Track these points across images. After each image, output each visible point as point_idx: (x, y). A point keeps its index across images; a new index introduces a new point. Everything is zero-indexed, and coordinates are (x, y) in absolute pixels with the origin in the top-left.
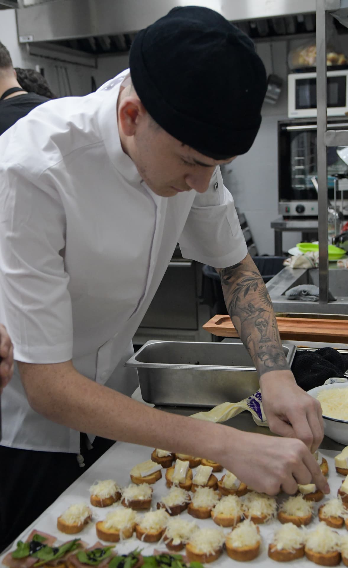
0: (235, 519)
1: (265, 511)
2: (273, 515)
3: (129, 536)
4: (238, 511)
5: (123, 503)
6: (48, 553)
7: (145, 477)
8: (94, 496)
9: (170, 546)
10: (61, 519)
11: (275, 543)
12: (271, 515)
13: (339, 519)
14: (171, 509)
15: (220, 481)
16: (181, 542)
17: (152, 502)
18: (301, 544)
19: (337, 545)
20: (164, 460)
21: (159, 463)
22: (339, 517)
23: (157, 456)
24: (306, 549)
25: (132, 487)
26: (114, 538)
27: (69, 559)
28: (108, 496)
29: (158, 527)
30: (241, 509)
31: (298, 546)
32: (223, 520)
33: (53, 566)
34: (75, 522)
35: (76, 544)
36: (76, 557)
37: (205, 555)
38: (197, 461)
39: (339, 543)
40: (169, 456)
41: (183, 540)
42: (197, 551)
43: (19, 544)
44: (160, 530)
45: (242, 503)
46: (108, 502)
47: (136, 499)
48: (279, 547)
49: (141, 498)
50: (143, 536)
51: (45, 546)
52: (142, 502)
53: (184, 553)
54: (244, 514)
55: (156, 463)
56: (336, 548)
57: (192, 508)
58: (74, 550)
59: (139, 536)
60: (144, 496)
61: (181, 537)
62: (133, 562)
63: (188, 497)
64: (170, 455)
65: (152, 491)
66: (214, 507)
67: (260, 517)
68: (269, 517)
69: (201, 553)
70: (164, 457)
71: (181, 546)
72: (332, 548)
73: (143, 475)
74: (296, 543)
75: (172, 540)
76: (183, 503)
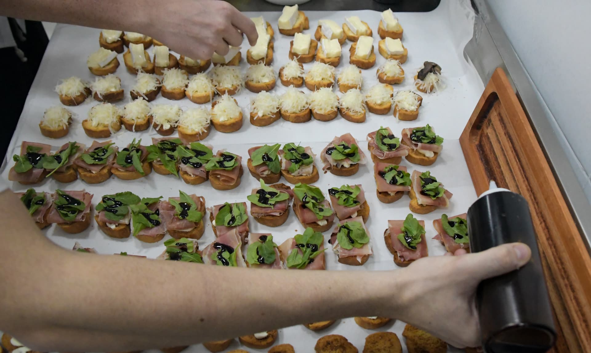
0: (211, 95)
1: (235, 83)
2: (241, 85)
3: (119, 129)
4: (211, 87)
5: (96, 97)
6: (51, 162)
7: (104, 67)
8: (64, 96)
9: (161, 132)
10: (42, 126)
11: (255, 111)
12: (240, 85)
13: (299, 79)
14: (147, 95)
15: (180, 59)
16: (171, 126)
17: (125, 92)
18: (278, 108)
19: (307, 103)
20: (115, 45)
21: (112, 50)
22: (299, 77)
23: (106, 42)
24: (282, 112)
25: (99, 80)
26: (106, 134)
27: (74, 163)
28: (79, 94)
29: (143, 116)
30: (213, 85)
31: (276, 111)
32: (199, 98)
33: (62, 172)
34: (59, 126)
35: (74, 148)
36: (81, 159)
37: (198, 134)
38: (148, 41)
39: (309, 102)
40: (118, 41)
41: (172, 124)
42: (189, 132)
43: (16, 158)
44: (146, 119)
45: (211, 79)
46: (80, 99)
47: (108, 92)
48: (260, 114)
49: (113, 90)
50: (134, 127)
51: (44, 155)
52: (116, 94)
53: (176, 136)
54: (216, 89)
55: (110, 51)
56: (307, 106)
57: (166, 91)
58: (75, 153)
59: (129, 127)
60: (116, 88)
61: (168, 121)
62: (139, 154)
63: (157, 81)
64: (120, 39)
65: (120, 81)
66: (187, 86)
67: (232, 89)
68: (239, 88)
69: (194, 133)
70: (114, 42)
71: (172, 130)
72: (304, 107)
73: (102, 66)
74: (273, 109)
75: (162, 126)
76: (155, 88)
